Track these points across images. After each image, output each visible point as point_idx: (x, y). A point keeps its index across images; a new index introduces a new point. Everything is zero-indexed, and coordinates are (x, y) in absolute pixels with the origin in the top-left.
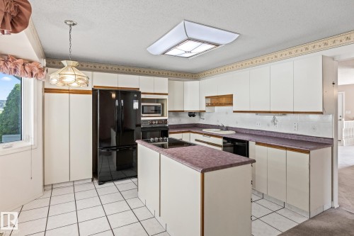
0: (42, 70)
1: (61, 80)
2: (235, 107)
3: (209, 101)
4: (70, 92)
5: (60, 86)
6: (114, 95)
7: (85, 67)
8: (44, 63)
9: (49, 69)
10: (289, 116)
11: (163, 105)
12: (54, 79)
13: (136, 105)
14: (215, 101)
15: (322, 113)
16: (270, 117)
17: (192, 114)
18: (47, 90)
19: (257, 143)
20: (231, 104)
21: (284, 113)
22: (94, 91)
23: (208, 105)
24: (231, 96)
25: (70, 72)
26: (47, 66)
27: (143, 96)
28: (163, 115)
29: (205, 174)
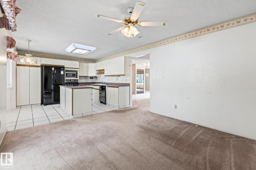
0: (16, 56)
1: (25, 61)
2: (105, 74)
3: (98, 72)
4: (29, 66)
5: (25, 63)
6: (53, 69)
7: (38, 55)
8: (17, 53)
9: (19, 56)
10: (121, 77)
11: (77, 73)
12: (22, 60)
13: (62, 73)
14: (101, 72)
15: (124, 75)
16: (116, 78)
17: (91, 78)
18: (18, 65)
19: (108, 86)
20: (104, 73)
21: (119, 76)
22: (42, 66)
23: (97, 74)
24: (104, 70)
25: (29, 58)
26: (18, 54)
27: (66, 69)
28: (77, 77)
29: (74, 90)
